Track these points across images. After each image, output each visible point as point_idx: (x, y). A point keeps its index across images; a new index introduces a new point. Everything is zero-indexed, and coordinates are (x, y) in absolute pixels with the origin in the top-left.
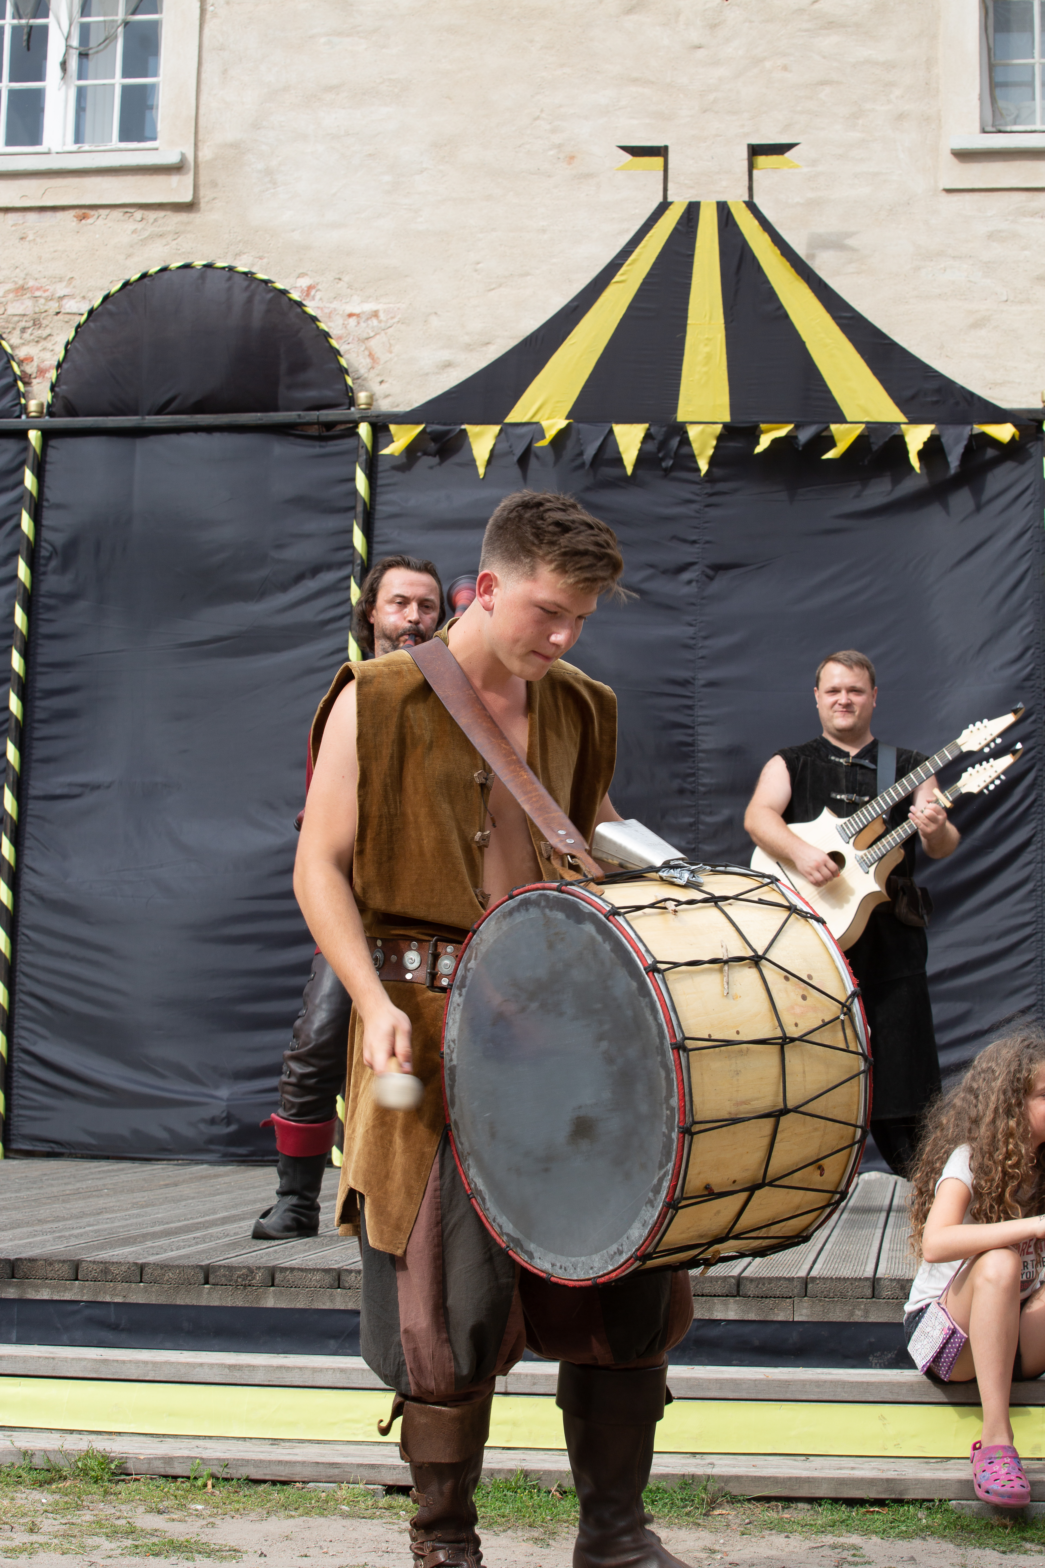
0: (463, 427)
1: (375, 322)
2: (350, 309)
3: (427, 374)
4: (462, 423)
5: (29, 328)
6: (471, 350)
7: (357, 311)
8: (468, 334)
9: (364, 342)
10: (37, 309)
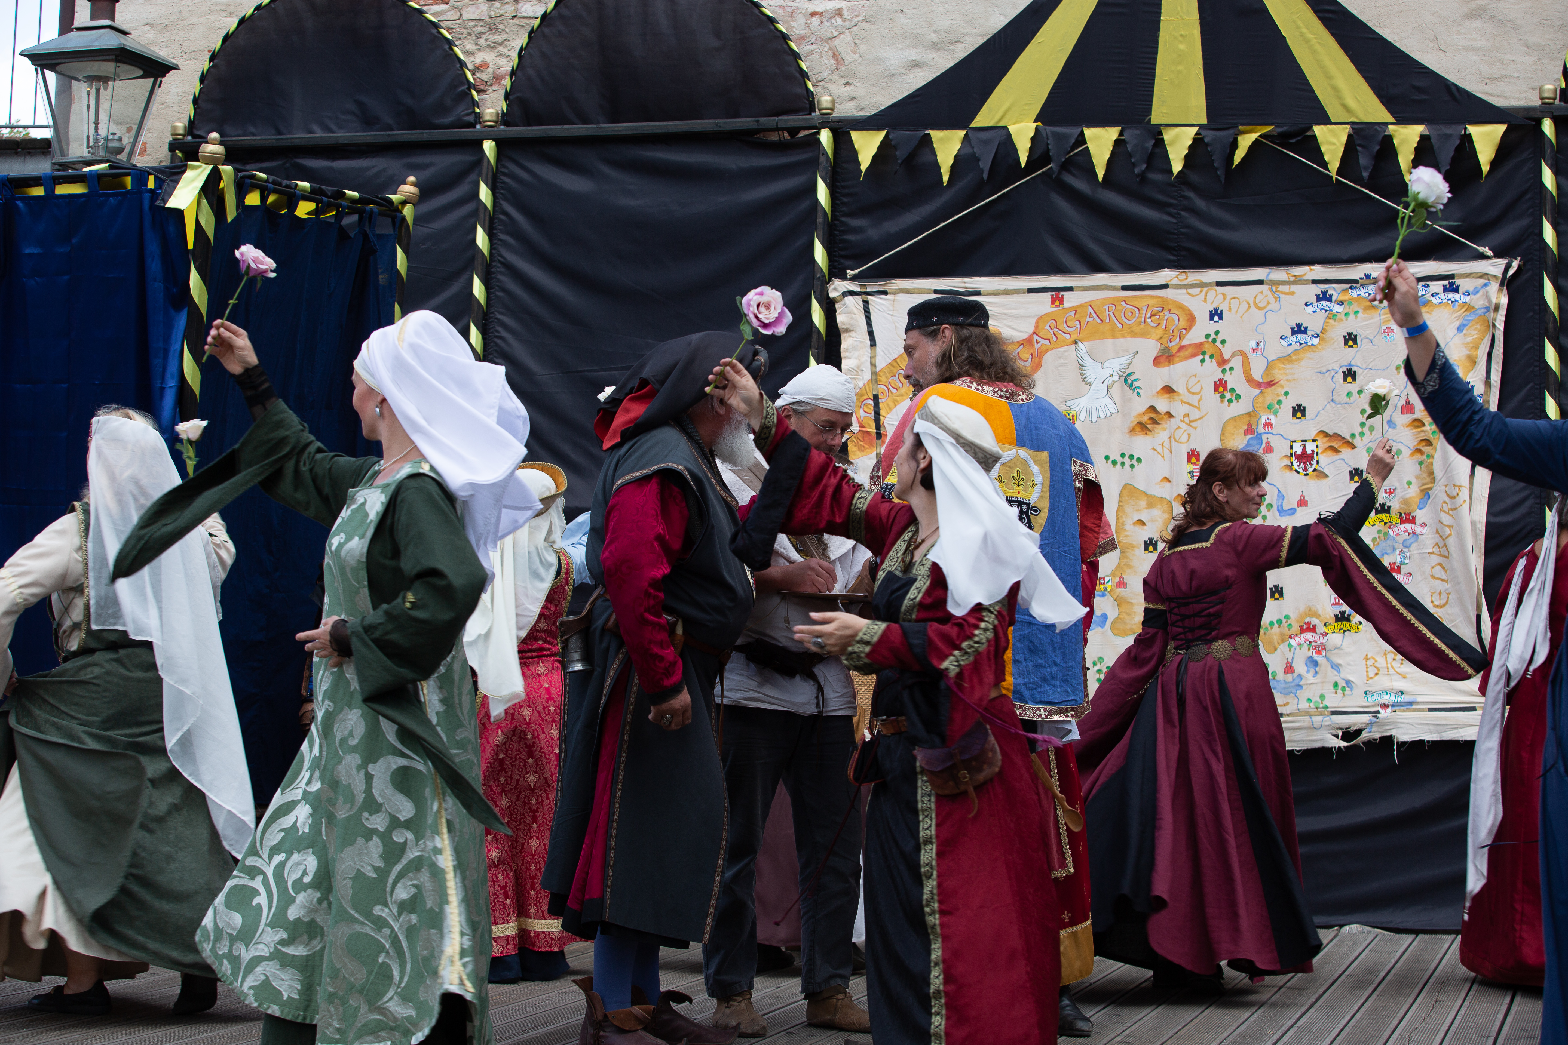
0: (927, 132)
1: (838, 20)
2: (811, 9)
3: (893, 75)
4: (926, 129)
5: (484, 33)
6: (939, 49)
7: (819, 9)
8: (935, 32)
9: (827, 42)
10: (493, 14)
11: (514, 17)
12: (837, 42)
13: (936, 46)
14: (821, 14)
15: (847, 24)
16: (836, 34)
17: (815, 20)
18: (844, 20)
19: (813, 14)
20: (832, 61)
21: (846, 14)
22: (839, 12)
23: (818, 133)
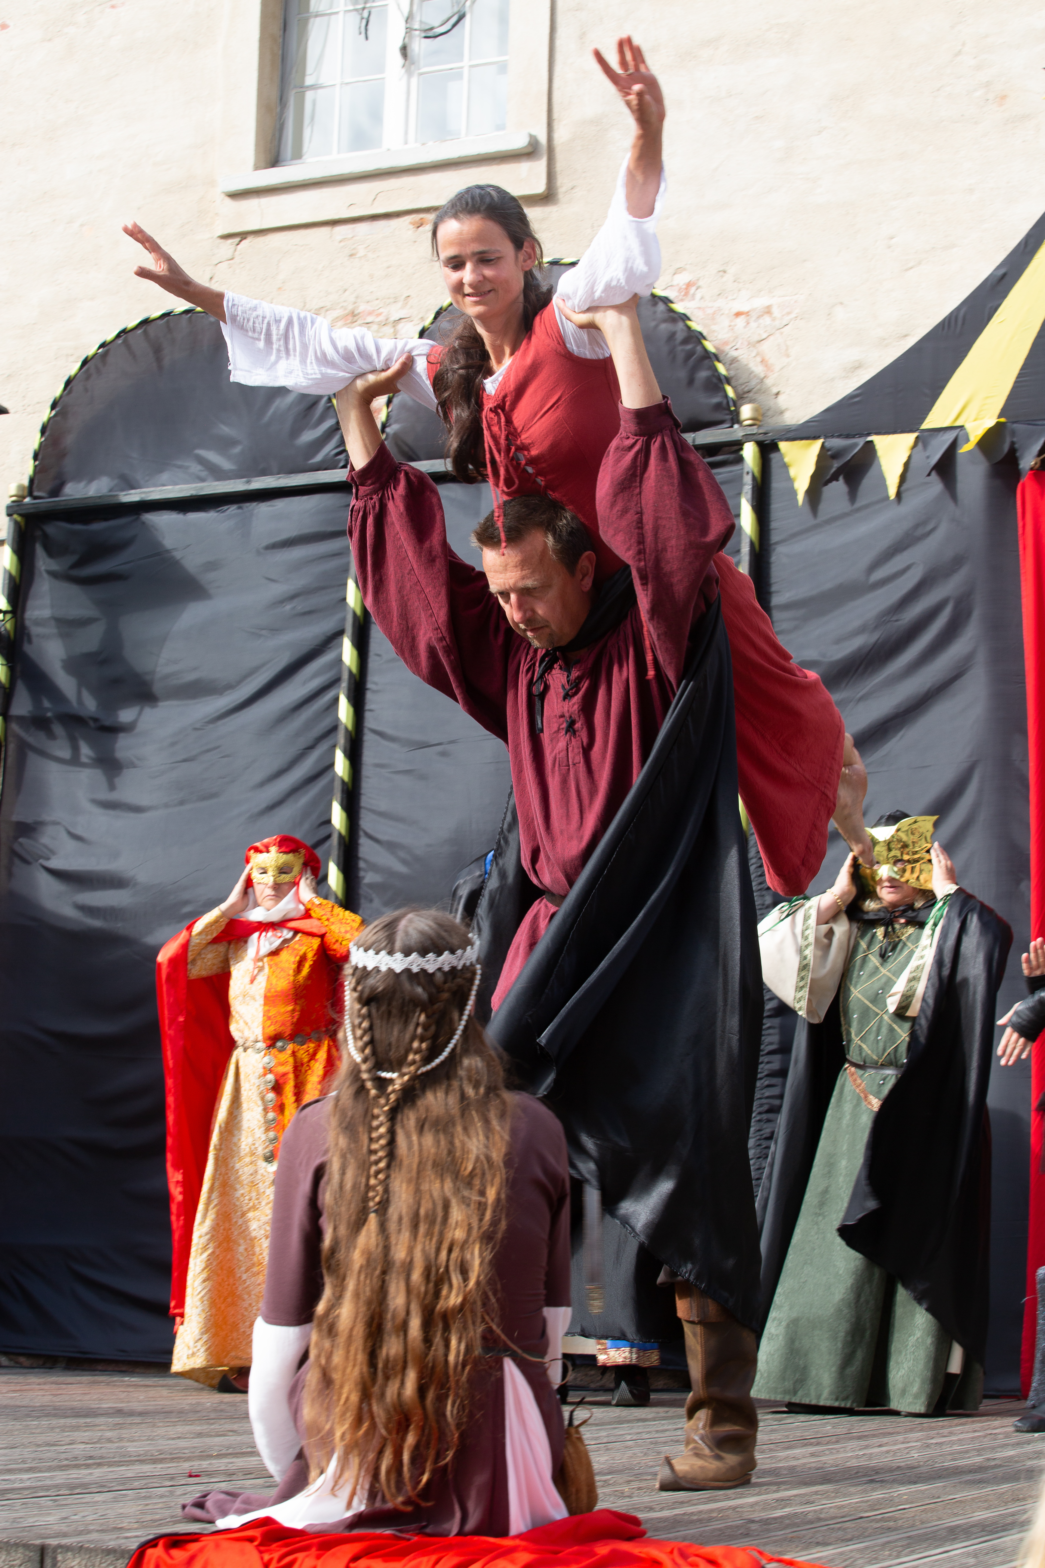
0: (869, 439)
1: (767, 320)
2: (736, 307)
3: (833, 379)
4: (869, 434)
7: (745, 309)
8: (883, 326)
9: (754, 346)
12: (765, 347)
14: (747, 314)
15: (777, 323)
16: (764, 337)
17: (741, 321)
18: (774, 319)
19: (738, 314)
21: (776, 312)
22: (768, 311)
23: (742, 448)
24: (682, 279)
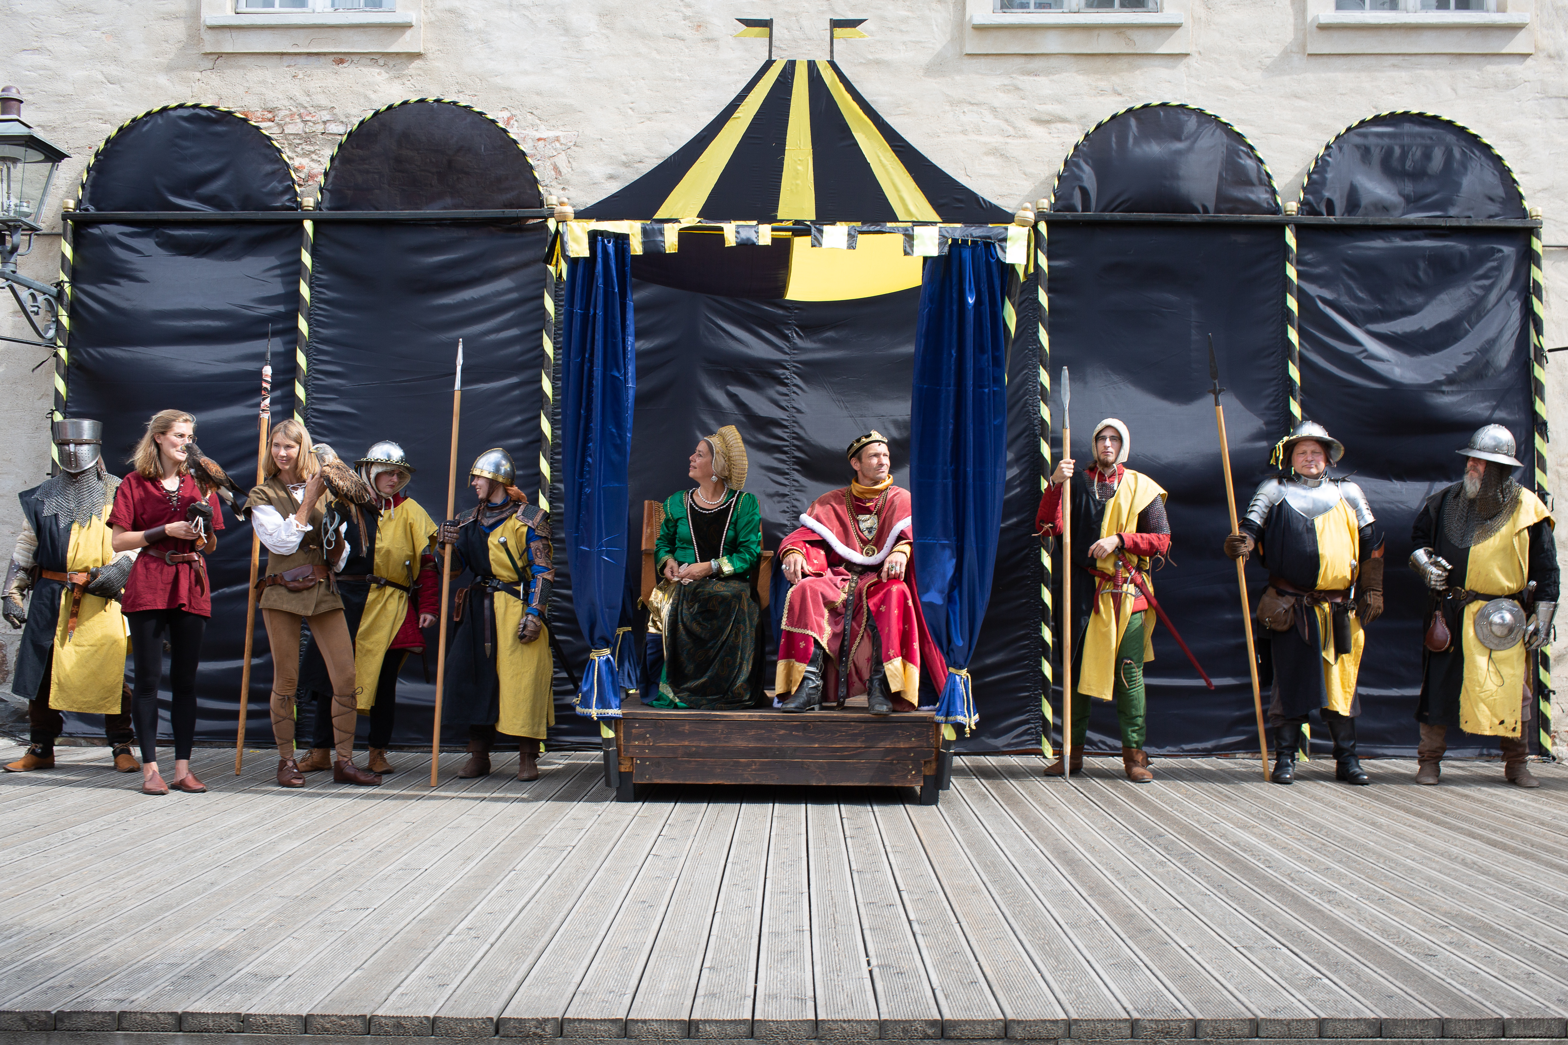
1: (557, 144)
2: (538, 135)
3: (596, 183)
5: (301, 144)
6: (629, 167)
7: (544, 136)
8: (625, 154)
9: (549, 160)
10: (307, 131)
11: (323, 133)
12: (556, 159)
13: (625, 165)
14: (545, 140)
15: (563, 147)
16: (555, 154)
17: (541, 143)
18: (561, 144)
19: (539, 140)
20: (553, 173)
21: (562, 140)
22: (557, 139)
23: (546, 221)
24: (506, 114)
